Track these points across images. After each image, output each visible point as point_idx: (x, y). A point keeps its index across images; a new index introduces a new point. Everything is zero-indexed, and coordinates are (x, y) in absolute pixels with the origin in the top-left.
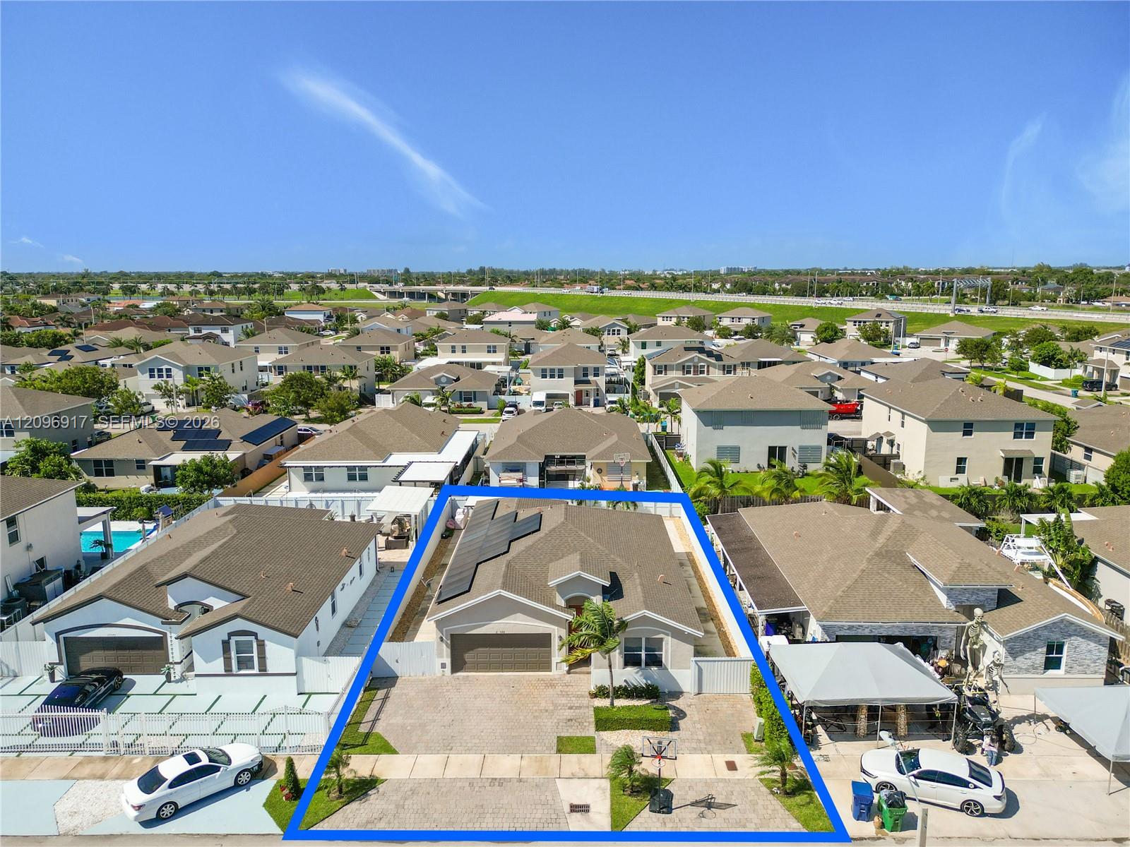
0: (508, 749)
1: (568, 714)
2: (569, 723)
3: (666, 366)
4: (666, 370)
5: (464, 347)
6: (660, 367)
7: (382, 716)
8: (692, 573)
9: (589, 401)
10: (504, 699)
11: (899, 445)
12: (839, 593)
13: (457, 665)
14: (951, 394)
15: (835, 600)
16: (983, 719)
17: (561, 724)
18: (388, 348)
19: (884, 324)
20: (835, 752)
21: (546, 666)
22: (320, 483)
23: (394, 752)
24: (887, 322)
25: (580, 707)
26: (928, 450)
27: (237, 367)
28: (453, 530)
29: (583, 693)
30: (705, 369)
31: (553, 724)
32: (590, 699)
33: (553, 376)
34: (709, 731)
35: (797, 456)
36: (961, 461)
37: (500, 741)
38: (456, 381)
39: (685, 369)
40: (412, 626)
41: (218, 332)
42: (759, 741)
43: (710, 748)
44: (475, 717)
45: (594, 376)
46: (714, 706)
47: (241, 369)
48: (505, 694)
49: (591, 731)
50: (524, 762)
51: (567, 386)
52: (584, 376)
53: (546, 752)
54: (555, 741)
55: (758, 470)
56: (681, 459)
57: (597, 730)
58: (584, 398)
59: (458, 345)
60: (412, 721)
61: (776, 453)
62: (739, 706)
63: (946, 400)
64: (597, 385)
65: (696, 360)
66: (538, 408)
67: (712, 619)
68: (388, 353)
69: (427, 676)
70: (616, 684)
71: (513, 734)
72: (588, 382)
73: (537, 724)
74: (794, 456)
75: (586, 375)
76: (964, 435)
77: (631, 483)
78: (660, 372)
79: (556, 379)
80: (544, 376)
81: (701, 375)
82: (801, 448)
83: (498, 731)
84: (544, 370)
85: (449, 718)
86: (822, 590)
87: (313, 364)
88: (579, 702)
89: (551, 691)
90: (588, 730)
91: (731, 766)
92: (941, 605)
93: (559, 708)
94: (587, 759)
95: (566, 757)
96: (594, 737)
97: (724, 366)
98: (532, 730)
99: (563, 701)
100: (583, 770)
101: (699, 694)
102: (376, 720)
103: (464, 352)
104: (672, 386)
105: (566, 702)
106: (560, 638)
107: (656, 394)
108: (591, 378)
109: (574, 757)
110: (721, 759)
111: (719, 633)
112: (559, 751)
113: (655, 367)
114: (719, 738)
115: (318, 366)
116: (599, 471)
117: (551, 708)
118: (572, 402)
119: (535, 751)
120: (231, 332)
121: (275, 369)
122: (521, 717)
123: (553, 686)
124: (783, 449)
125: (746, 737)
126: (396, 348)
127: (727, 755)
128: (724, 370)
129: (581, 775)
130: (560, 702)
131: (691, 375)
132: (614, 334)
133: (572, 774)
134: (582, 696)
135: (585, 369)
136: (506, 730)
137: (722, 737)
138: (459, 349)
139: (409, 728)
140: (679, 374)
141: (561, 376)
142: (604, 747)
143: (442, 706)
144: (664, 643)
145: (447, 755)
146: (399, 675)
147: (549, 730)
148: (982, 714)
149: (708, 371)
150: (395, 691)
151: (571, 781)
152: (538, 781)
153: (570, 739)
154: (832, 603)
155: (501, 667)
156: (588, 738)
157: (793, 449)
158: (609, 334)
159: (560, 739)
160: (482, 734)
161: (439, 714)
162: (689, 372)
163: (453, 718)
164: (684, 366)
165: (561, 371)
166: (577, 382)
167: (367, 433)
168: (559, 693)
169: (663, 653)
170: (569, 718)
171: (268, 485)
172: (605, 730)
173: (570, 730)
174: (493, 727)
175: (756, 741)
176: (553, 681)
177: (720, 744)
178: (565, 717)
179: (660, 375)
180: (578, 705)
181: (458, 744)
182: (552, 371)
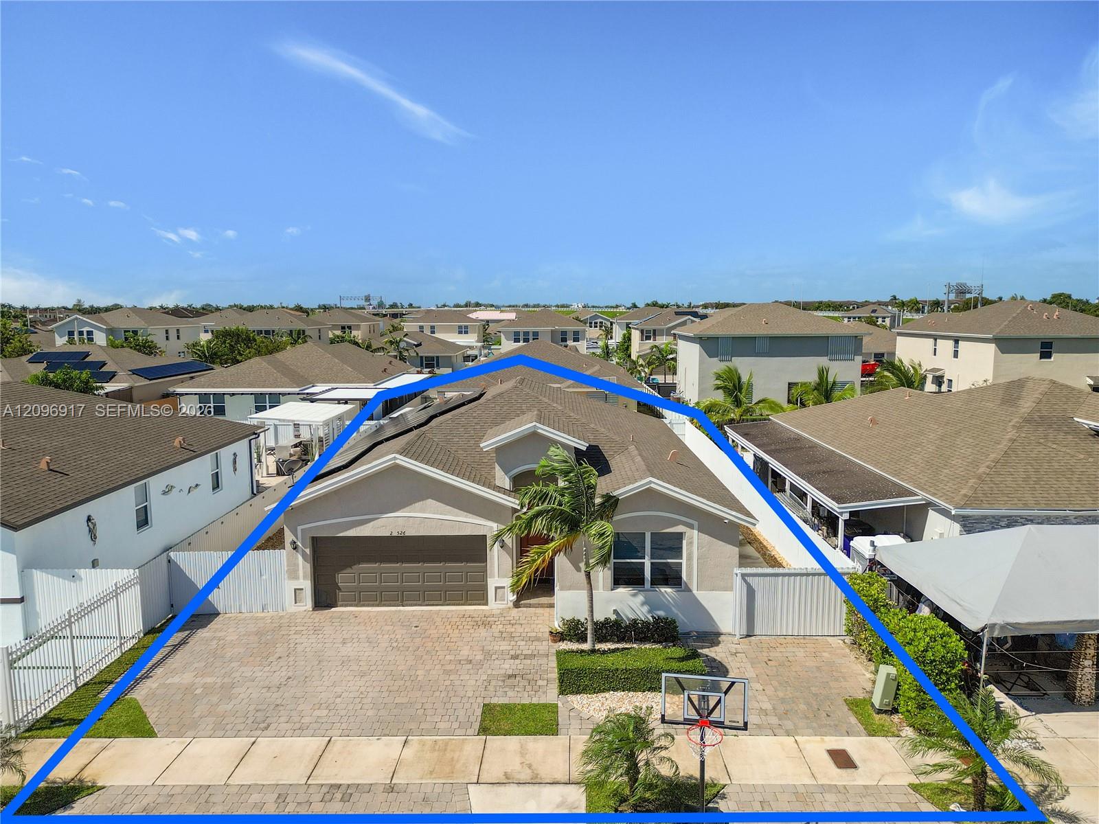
0: (380, 728)
1: (509, 666)
2: (510, 683)
3: (654, 331)
4: (654, 335)
5: (433, 328)
6: (648, 332)
7: (159, 671)
10: (395, 645)
11: (950, 381)
12: (981, 470)
13: (324, 598)
17: (493, 683)
18: (349, 327)
19: (881, 321)
21: (480, 596)
23: (150, 733)
24: (884, 318)
25: (532, 656)
27: (173, 334)
29: (540, 635)
31: (479, 683)
32: (551, 644)
33: (526, 340)
34: (781, 694)
37: (370, 713)
38: (417, 346)
42: (886, 712)
43: (788, 724)
44: (333, 673)
46: (780, 655)
47: (178, 338)
48: (398, 637)
49: (551, 694)
50: (408, 753)
52: (562, 341)
53: (458, 732)
54: (479, 712)
57: (562, 692)
62: (826, 655)
63: (1014, 318)
65: (689, 323)
67: (749, 543)
68: (350, 332)
69: (271, 612)
70: (599, 617)
71: (398, 700)
73: (448, 683)
75: (564, 340)
76: (1041, 358)
78: (648, 338)
80: (516, 340)
83: (371, 695)
85: (283, 674)
87: (257, 328)
88: (532, 647)
89: (483, 632)
90: (545, 693)
91: (842, 759)
93: (494, 657)
94: (538, 745)
95: (495, 742)
96: (557, 706)
98: (437, 694)
99: (504, 646)
100: (530, 766)
101: (748, 636)
102: (143, 678)
105: (508, 648)
106: (503, 546)
108: (569, 343)
109: (513, 742)
110: (817, 746)
111: (764, 559)
112: (484, 730)
113: (642, 332)
114: (803, 707)
117: (479, 657)
119: (435, 731)
122: (419, 672)
123: (487, 626)
125: (857, 705)
126: (358, 328)
127: (827, 739)
129: (525, 775)
130: (496, 648)
132: (596, 327)
133: (506, 774)
134: (538, 639)
135: (564, 333)
136: (385, 694)
137: (808, 704)
139: (198, 691)
142: (575, 724)
143: (277, 655)
144: (684, 542)
145: (253, 739)
146: (220, 608)
147: (470, 694)
150: (202, 634)
151: (502, 789)
152: (429, 790)
153: (508, 709)
155: (400, 598)
156: (545, 706)
158: (591, 327)
159: (488, 709)
160: (338, 700)
161: (267, 669)
163: (290, 674)
165: (536, 334)
167: (287, 363)
168: (497, 635)
169: (684, 561)
170: (510, 672)
172: (578, 692)
173: (510, 694)
174: (363, 689)
175: (880, 712)
176: (489, 619)
177: (807, 718)
178: (503, 672)
179: (647, 341)
180: (530, 652)
181: (283, 719)
182: (526, 333)
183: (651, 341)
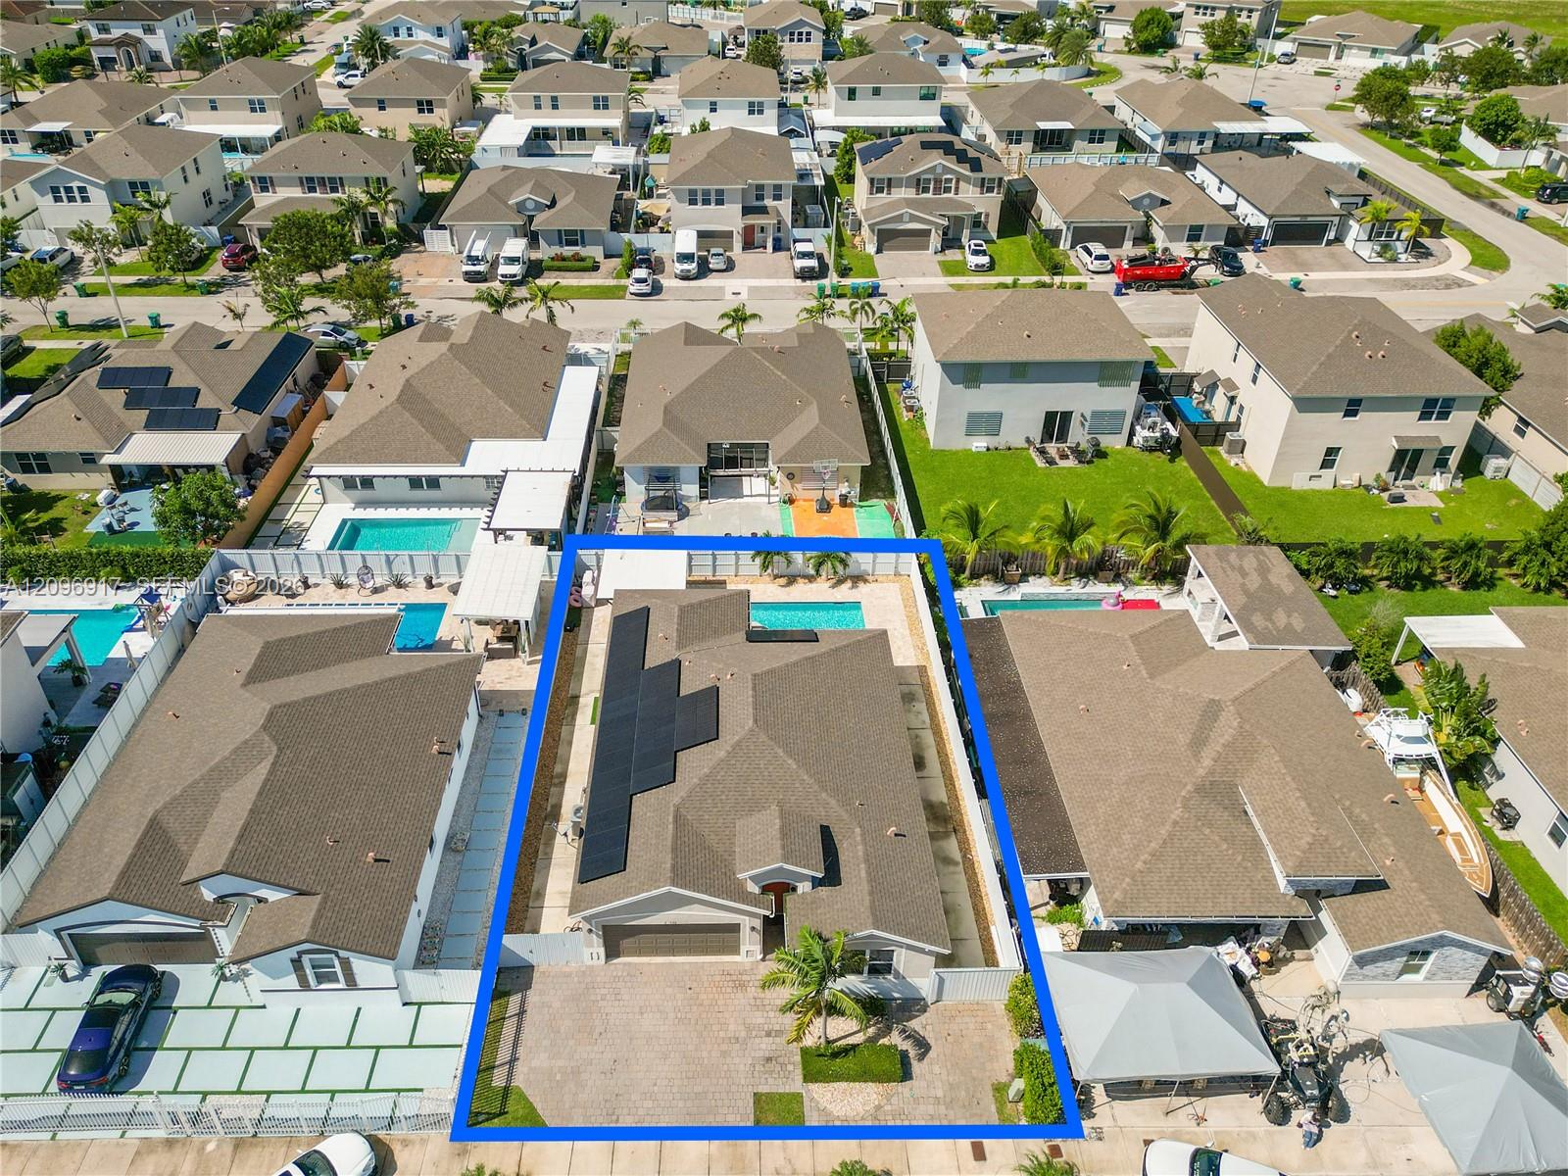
1: (766, 1046)
2: (770, 1066)
3: (890, 180)
4: (889, 186)
5: (554, 99)
6: (881, 181)
7: (521, 1051)
8: (928, 721)
9: (765, 242)
10: (679, 1016)
11: (1242, 408)
12: (1139, 865)
13: (612, 952)
14: (1338, 342)
15: (1133, 878)
16: (1308, 1093)
17: (757, 1068)
18: (429, 103)
19: (1244, 14)
20: (1112, 1123)
21: (735, 950)
22: (367, 494)
24: (1251, 11)
25: (782, 1034)
26: (1286, 438)
27: (191, 170)
28: (580, 609)
30: (953, 185)
31: (747, 1068)
33: (706, 202)
34: (951, 1079)
35: (1087, 424)
36: (1332, 452)
37: (680, 1104)
38: (550, 207)
39: (920, 184)
40: (541, 847)
41: (138, 32)
42: (1015, 1102)
44: (643, 1054)
45: (774, 200)
46: (958, 1026)
47: (198, 171)
48: (680, 1003)
49: (796, 1084)
50: (714, 1148)
51: (729, 218)
52: (757, 199)
54: (752, 1103)
55: (1026, 445)
56: (911, 414)
57: (805, 1080)
58: (758, 236)
59: (546, 96)
60: (560, 1063)
61: (1056, 425)
62: (991, 1023)
63: (1329, 356)
64: (778, 214)
65: (939, 170)
66: (686, 266)
67: (954, 824)
68: (431, 111)
69: (573, 968)
71: (696, 1089)
72: (763, 210)
73: (725, 1068)
74: (1083, 424)
75: (760, 197)
76: (1345, 416)
77: (837, 493)
78: (880, 190)
79: (713, 206)
80: (693, 202)
81: (946, 195)
82: (1096, 414)
83: (676, 1082)
84: (693, 193)
85: (609, 1055)
86: (1115, 850)
87: (315, 174)
88: (782, 1021)
89: (741, 998)
90: (793, 1080)
91: (979, 1151)
92: (1276, 886)
93: (754, 1033)
96: (802, 1097)
97: (983, 179)
98: (722, 1084)
100: (790, 1162)
101: (937, 1001)
102: (513, 1060)
103: (555, 107)
104: (899, 219)
105: (762, 1021)
106: (753, 929)
107: (873, 231)
108: (769, 202)
113: (872, 181)
114: (965, 1093)
115: (323, 178)
116: (790, 476)
117: (743, 1034)
118: (738, 244)
120: (160, 32)
121: (254, 182)
122: (704, 1054)
123: (741, 986)
124: (1066, 416)
125: (999, 1091)
126: (443, 104)
128: (982, 186)
129: (788, 1171)
130: (755, 1022)
131: (930, 195)
132: (800, 40)
133: (776, 1169)
135: (760, 187)
136: (686, 1082)
137: (969, 1089)
138: (546, 102)
139: (559, 1077)
140: (909, 193)
141: (720, 202)
142: (815, 1116)
143: (597, 1031)
144: (895, 955)
145: (612, 1140)
146: (534, 964)
147: (743, 1082)
148: (1308, 1083)
149: (957, 189)
150: (533, 996)
153: (772, 1100)
154: (1128, 884)
156: (794, 1097)
157: (1082, 415)
158: (792, 40)
159: (757, 1100)
161: (596, 1048)
162: (926, 190)
163: (615, 1056)
164: (919, 180)
165: (720, 192)
166: (747, 211)
167: (428, 397)
168: (752, 1002)
169: (895, 963)
170: (767, 1055)
171: (287, 483)
172: (816, 1083)
173: (770, 1081)
174: (669, 1075)
175: (1011, 1102)
176: (745, 978)
177: (964, 1106)
178: (761, 1054)
179: (879, 195)
180: (777, 1027)
181: (625, 1111)
182: (706, 193)
183: (884, 195)
